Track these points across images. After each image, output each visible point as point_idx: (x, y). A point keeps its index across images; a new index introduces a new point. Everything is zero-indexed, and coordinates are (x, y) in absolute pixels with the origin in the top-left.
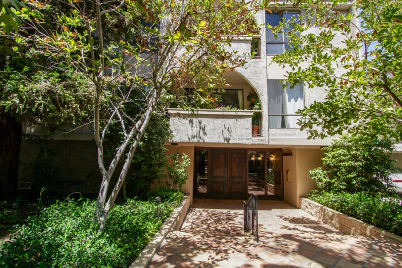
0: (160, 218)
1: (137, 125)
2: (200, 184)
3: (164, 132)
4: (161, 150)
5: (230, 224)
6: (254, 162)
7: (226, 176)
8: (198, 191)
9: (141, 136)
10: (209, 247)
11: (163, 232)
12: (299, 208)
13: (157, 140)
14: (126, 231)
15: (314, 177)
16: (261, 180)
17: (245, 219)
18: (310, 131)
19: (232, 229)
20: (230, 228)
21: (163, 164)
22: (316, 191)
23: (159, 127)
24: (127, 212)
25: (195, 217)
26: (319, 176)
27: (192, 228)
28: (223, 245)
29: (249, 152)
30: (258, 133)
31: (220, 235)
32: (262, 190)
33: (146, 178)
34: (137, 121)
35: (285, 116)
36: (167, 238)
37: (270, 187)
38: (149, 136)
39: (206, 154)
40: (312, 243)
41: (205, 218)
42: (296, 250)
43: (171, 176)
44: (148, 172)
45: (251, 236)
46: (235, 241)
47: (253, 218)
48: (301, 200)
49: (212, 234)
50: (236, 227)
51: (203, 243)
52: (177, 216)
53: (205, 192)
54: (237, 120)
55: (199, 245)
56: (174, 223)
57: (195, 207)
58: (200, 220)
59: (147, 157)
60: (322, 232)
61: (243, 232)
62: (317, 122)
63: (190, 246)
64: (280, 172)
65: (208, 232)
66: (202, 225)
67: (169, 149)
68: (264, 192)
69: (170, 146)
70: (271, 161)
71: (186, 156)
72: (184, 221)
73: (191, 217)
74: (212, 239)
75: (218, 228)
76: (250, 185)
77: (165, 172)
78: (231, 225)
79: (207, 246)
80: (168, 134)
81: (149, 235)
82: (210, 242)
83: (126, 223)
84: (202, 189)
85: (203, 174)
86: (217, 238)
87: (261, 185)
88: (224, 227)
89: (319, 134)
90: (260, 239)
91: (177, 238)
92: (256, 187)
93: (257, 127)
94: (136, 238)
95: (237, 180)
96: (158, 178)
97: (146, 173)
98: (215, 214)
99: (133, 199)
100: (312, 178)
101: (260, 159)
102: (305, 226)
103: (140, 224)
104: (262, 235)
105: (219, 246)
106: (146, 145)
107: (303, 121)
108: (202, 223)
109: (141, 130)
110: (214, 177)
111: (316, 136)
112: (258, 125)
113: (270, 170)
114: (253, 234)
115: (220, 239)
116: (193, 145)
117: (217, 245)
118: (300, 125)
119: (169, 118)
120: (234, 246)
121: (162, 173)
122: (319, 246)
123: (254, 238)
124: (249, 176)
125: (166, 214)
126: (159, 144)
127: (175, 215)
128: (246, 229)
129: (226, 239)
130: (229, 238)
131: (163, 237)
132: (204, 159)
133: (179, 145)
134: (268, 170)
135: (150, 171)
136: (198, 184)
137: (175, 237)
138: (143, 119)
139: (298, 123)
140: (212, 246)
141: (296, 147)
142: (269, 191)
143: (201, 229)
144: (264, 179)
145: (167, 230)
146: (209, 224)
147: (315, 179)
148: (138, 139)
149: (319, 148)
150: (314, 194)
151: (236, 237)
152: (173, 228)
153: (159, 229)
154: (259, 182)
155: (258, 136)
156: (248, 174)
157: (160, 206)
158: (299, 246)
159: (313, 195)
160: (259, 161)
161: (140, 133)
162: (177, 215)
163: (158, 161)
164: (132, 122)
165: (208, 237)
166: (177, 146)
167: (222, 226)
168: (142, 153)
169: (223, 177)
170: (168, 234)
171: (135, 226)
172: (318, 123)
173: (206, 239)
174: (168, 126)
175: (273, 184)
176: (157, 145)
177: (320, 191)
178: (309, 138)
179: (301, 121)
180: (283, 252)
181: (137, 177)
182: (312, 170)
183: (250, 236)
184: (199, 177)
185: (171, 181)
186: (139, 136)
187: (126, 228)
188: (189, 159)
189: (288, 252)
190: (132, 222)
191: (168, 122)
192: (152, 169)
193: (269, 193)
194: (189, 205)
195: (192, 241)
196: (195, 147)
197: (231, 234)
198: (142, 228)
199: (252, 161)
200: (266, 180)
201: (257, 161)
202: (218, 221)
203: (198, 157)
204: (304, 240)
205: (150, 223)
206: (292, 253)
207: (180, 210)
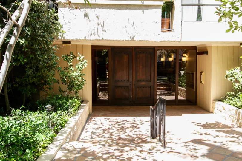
0: (52, 128)
1: (13, 18)
2: (101, 90)
3: (51, 27)
4: (49, 49)
5: (135, 131)
6: (164, 63)
7: (131, 79)
8: (99, 98)
9: (20, 30)
10: (111, 156)
11: (58, 143)
12: (212, 113)
13: (44, 37)
14: (12, 144)
15: (231, 78)
16: (171, 84)
17: (152, 126)
18: (229, 23)
19: (137, 137)
20: (135, 136)
21: (54, 67)
22: (231, 93)
23: (45, 20)
24: (11, 124)
25: (96, 126)
26: (236, 77)
27: (92, 138)
28: (127, 153)
29: (158, 52)
30: (169, 28)
31: (123, 143)
32: (173, 95)
33: (33, 83)
34: (13, 11)
35: (201, 7)
36: (63, 150)
37: (182, 91)
38: (32, 32)
39: (107, 55)
40: (222, 146)
41: (107, 128)
42: (205, 154)
43: (64, 82)
44: (35, 77)
45: (158, 142)
46: (139, 149)
47: (160, 124)
48: (215, 103)
49: (115, 143)
50: (142, 135)
51: (104, 153)
52: (74, 126)
53: (106, 99)
54: (143, 11)
55: (100, 155)
56: (70, 133)
57: (95, 116)
58: (101, 129)
59: (32, 58)
60: (235, 135)
61: (149, 139)
62: (239, 11)
63: (89, 156)
64: (193, 74)
65: (109, 141)
66: (104, 134)
67: (59, 47)
68: (175, 97)
69: (62, 45)
70: (183, 62)
71: (82, 57)
72: (82, 131)
73: (91, 126)
74: (115, 147)
75: (122, 137)
76: (159, 89)
77: (57, 77)
78: (136, 133)
79: (109, 155)
80: (57, 30)
81: (40, 147)
82: (112, 151)
83: (11, 136)
84: (103, 96)
85: (104, 79)
86: (120, 146)
87: (171, 89)
88: (129, 136)
89: (239, 26)
90: (168, 145)
91: (75, 149)
92: (166, 92)
93: (168, 20)
94: (24, 151)
95: (143, 83)
96: (49, 84)
97: (32, 78)
98: (117, 122)
99: (19, 108)
100: (229, 79)
101: (170, 59)
102: (216, 131)
103: (29, 136)
104: (170, 141)
105: (122, 155)
106: (29, 43)
107: (222, 9)
108: (104, 133)
109: (20, 23)
110: (116, 81)
111: (236, 29)
112: (169, 18)
113: (182, 72)
114: (160, 140)
115: (123, 147)
116: (90, 44)
117: (120, 154)
118: (219, 14)
119: (57, 9)
120: (139, 154)
121: (53, 78)
122: (230, 149)
123: (161, 144)
124: (158, 80)
125: (60, 124)
126: (46, 42)
127: (71, 125)
128: (153, 137)
129: (130, 147)
130: (134, 146)
131: (58, 148)
132: (105, 61)
133: (72, 43)
134: (180, 72)
135: (37, 75)
136: (98, 90)
137: (72, 148)
138: (21, 8)
139: (217, 12)
140: (114, 155)
141: (213, 45)
142: (180, 95)
143: (103, 139)
144: (174, 83)
145: (62, 141)
146: (112, 133)
147: (231, 80)
148: (16, 34)
149: (239, 44)
150: (229, 96)
151: (141, 144)
152: (69, 139)
153: (52, 140)
154: (169, 86)
155: (169, 31)
156: (156, 77)
157: (53, 115)
158: (210, 151)
159: (228, 98)
160: (170, 62)
161: (18, 26)
162: (73, 124)
163: (47, 63)
164: (6, 13)
165: (110, 146)
166: (70, 45)
167: (127, 134)
168: (25, 54)
169: (128, 81)
170: (64, 146)
171: (23, 138)
172: (239, 13)
173: (107, 148)
174: (56, 19)
175: (184, 87)
176: (44, 44)
177: (236, 93)
178: (227, 31)
179: (219, 10)
180: (191, 157)
181: (22, 83)
182: (229, 70)
183: (156, 143)
184: (99, 82)
185: (64, 87)
186: (17, 30)
187: (11, 141)
188: (86, 60)
189: (196, 157)
190: (18, 134)
191: (56, 14)
192: (39, 74)
193: (180, 98)
194: (88, 114)
195: (92, 151)
196: (93, 47)
197: (136, 142)
198: (32, 140)
199: (162, 62)
200: (177, 82)
201: (167, 62)
202: (121, 129)
203: (97, 59)
204: (214, 144)
205: (40, 135)
206: (201, 158)
207: (76, 120)
